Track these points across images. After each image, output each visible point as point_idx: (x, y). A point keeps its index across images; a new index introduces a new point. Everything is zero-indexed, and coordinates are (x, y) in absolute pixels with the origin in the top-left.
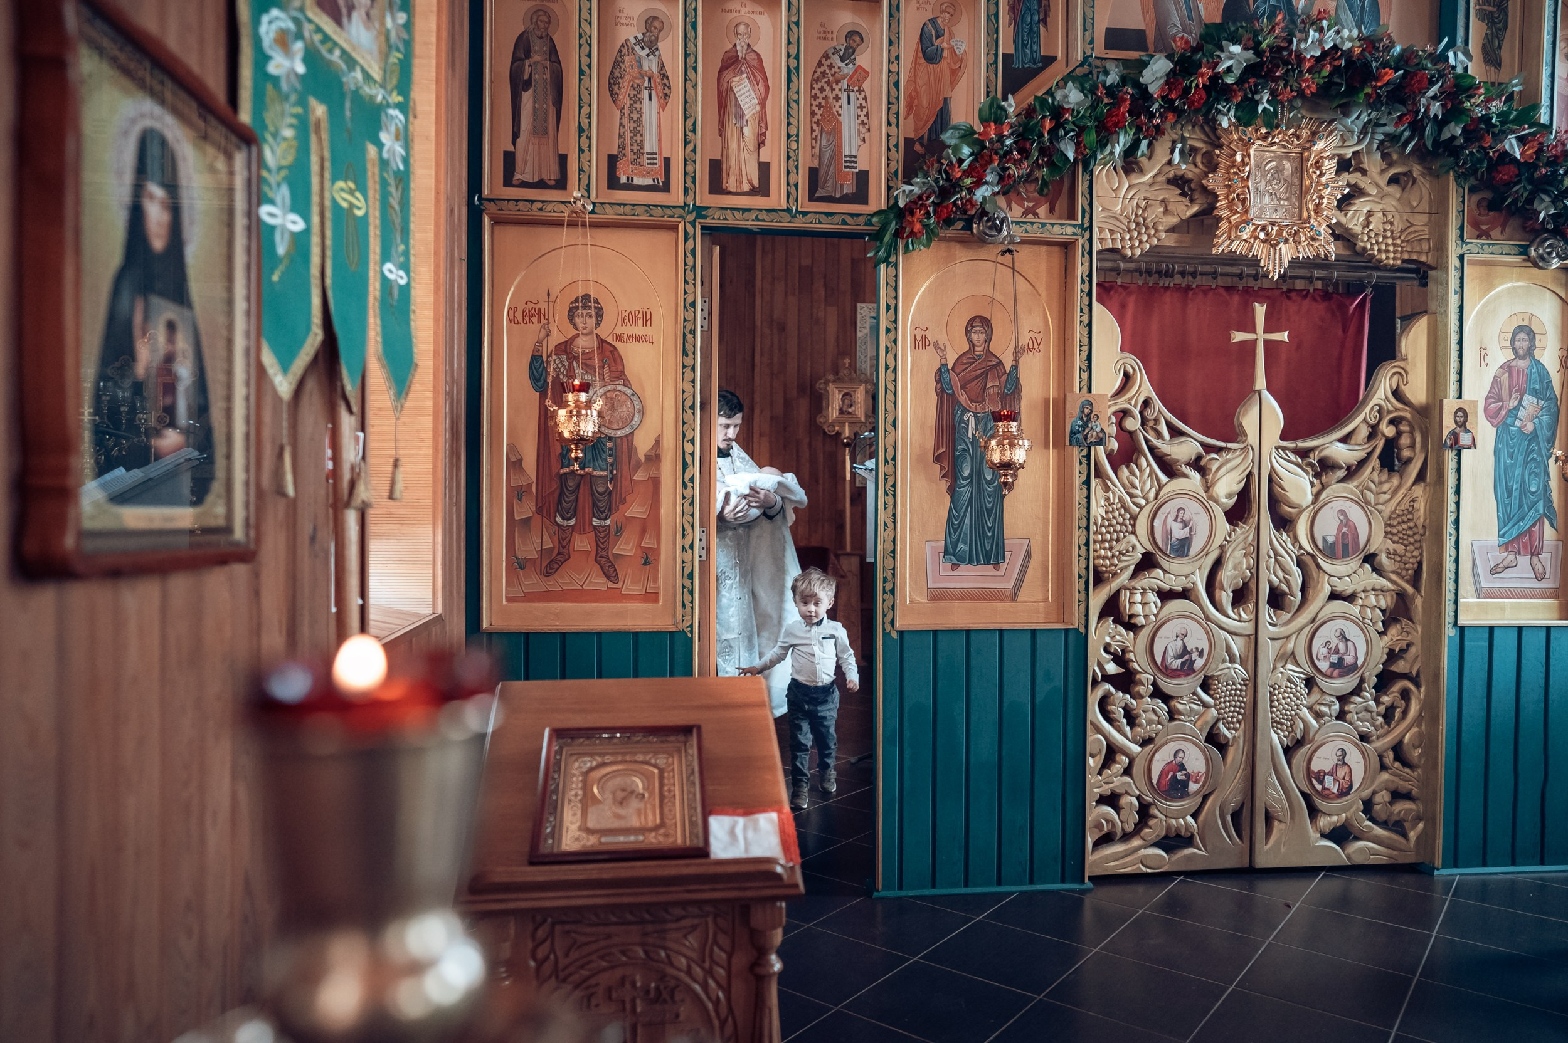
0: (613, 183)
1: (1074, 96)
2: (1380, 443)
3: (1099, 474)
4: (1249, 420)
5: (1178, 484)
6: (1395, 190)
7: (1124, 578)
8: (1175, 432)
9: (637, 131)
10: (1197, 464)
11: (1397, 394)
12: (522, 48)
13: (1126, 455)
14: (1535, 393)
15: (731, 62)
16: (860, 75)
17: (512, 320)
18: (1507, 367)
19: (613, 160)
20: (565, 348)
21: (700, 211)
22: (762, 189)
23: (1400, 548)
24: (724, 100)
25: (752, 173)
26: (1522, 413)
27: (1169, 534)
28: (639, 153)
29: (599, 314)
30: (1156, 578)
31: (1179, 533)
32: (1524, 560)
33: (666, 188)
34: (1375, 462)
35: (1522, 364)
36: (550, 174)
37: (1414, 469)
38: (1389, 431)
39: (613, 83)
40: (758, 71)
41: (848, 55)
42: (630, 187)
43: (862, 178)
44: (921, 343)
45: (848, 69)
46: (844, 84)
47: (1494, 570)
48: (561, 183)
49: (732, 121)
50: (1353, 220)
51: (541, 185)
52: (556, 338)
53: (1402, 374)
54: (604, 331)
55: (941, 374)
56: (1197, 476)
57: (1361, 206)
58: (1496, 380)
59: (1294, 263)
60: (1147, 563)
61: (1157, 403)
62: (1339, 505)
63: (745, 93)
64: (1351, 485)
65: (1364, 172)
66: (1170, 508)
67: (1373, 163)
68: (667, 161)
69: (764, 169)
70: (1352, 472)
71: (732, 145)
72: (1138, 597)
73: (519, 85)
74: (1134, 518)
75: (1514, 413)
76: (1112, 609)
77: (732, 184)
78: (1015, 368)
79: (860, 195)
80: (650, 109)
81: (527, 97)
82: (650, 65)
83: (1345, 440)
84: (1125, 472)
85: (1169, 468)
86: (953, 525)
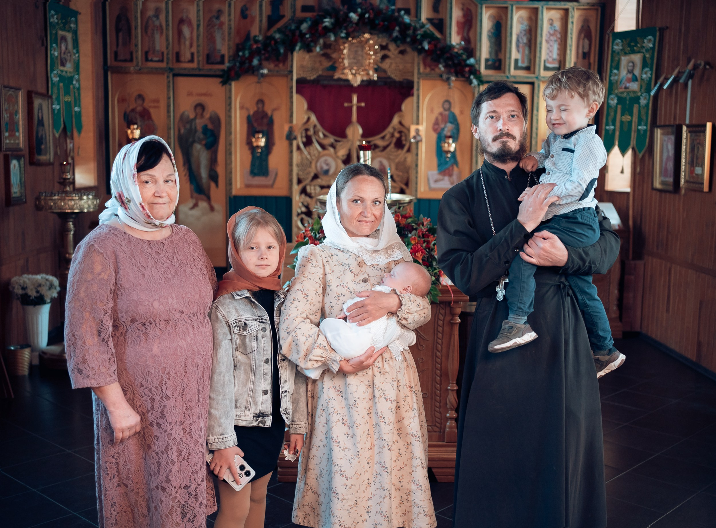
0: (147, 60)
1: (277, 36)
2: (394, 140)
3: (299, 148)
4: (349, 131)
5: (326, 152)
6: (400, 56)
7: (308, 181)
8: (325, 136)
9: (154, 43)
10: (333, 146)
11: (401, 123)
12: (119, 19)
13: (308, 143)
14: (451, 122)
15: (182, 21)
16: (222, 24)
17: (118, 102)
18: (441, 114)
19: (147, 53)
20: (133, 110)
21: (171, 70)
22: (192, 61)
23: (401, 174)
24: (180, 33)
25: (188, 56)
26: (446, 129)
27: (322, 168)
28: (154, 50)
29: (143, 100)
30: (319, 181)
31: (325, 167)
32: (446, 178)
33: (162, 61)
34: (392, 145)
35: (447, 113)
36: (128, 57)
37: (406, 148)
38: (397, 135)
39: (145, 29)
40: (190, 24)
41: (218, 18)
42: (152, 61)
43: (223, 56)
44: (242, 108)
45: (218, 22)
46: (216, 27)
47: (436, 181)
48: (131, 60)
49: (182, 40)
50: (385, 65)
51: (125, 61)
52: (131, 107)
53: (401, 116)
54: (146, 105)
55: (249, 118)
56: (331, 150)
57: (388, 61)
58: (437, 119)
59: (363, 81)
60: (316, 177)
61: (319, 127)
62: (379, 159)
63: (186, 31)
64: (384, 153)
65: (389, 50)
66: (322, 159)
67: (392, 46)
68: (163, 53)
69: (192, 54)
70: (385, 148)
71: (182, 47)
72: (312, 188)
73: (118, 30)
74: (311, 163)
75: (443, 129)
76: (304, 191)
77: (182, 59)
78: (272, 116)
79: (222, 62)
80: (157, 36)
81: (121, 34)
82: (157, 23)
83: (383, 138)
84: (307, 148)
85: (323, 147)
86: (253, 164)
